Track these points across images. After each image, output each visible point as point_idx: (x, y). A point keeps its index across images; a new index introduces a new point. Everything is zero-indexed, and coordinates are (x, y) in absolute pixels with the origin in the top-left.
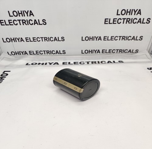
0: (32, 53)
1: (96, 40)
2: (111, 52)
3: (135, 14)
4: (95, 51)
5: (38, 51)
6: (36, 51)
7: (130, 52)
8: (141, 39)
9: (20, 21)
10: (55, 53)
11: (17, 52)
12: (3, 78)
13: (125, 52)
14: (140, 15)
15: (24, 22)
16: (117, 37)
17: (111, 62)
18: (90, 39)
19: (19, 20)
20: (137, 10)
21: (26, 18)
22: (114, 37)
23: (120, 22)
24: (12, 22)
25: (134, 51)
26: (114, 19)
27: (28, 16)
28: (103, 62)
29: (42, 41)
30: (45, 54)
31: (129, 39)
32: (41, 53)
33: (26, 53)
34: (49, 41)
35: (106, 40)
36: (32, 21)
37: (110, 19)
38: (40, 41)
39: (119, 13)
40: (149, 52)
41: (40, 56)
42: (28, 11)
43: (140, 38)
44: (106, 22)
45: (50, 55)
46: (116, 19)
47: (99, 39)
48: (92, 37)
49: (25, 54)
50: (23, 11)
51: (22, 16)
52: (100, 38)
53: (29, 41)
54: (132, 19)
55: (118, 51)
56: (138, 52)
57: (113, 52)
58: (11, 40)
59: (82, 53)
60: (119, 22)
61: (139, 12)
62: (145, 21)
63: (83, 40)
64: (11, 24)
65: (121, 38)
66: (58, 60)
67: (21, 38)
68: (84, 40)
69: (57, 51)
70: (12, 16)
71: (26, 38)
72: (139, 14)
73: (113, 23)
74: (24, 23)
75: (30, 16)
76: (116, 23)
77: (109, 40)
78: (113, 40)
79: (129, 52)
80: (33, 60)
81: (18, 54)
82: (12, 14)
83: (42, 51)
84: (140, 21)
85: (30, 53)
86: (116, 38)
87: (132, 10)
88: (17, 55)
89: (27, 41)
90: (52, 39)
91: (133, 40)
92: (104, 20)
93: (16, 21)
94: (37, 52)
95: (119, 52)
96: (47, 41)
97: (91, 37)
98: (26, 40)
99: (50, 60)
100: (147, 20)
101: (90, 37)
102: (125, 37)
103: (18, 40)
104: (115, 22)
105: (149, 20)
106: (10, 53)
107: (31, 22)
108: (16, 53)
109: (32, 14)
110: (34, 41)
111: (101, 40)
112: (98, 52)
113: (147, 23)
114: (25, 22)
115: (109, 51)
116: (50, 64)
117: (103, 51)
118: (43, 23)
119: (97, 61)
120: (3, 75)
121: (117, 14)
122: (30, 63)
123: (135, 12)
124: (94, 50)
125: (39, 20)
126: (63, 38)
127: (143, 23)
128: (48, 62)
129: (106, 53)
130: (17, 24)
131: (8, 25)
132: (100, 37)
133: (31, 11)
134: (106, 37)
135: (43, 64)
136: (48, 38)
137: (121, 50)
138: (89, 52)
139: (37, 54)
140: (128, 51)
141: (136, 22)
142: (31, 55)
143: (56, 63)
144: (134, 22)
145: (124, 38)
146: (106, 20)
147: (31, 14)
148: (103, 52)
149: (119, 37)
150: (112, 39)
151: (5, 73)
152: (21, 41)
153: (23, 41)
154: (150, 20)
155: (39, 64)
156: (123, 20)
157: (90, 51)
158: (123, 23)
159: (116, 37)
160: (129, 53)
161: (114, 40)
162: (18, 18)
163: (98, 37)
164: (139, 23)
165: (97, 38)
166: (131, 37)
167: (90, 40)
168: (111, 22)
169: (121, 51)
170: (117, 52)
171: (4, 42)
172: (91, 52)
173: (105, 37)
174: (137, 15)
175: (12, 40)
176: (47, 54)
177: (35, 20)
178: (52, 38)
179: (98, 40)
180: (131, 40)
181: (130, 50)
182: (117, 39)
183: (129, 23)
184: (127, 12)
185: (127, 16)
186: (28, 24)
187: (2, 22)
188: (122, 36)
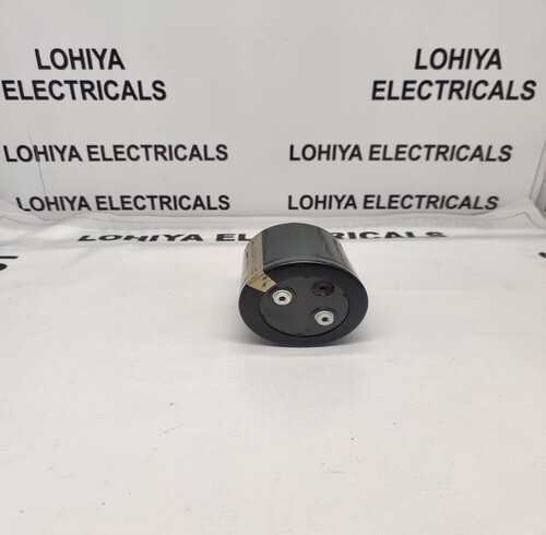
0: (107, 206)
1: (343, 158)
2: (398, 205)
3: (479, 67)
4: (339, 202)
5: (129, 197)
6: (122, 197)
7: (469, 205)
8: (504, 157)
9: (75, 85)
10: (189, 207)
11: (51, 200)
13: (448, 207)
14: (500, 67)
15: (88, 89)
16: (420, 148)
18: (319, 152)
19: (71, 83)
20: (487, 51)
21: (97, 74)
22: (407, 150)
23: (429, 95)
24: (43, 90)
25: (483, 202)
26: (406, 83)
27: (102, 67)
28: (368, 236)
29: (148, 159)
30: (153, 208)
31: (462, 155)
32: (140, 206)
33: (83, 203)
34: (171, 159)
35: (378, 159)
36: (116, 84)
37: (391, 83)
38: (138, 157)
39: (425, 61)
40: (537, 204)
41: (134, 217)
42: (104, 51)
43: (502, 151)
44: (378, 94)
45: (174, 211)
46: (414, 82)
47: (352, 155)
48: (329, 146)
49: (80, 207)
51: (84, 67)
52: (356, 153)
53: (98, 160)
54: (470, 82)
55: (425, 201)
56: (495, 206)
57: (406, 204)
58: (36, 153)
59: (290, 208)
60: (424, 94)
61: (495, 59)
62: (517, 90)
63: (295, 156)
65: (434, 151)
66: (198, 228)
67: (73, 148)
68: (298, 159)
70: (48, 68)
71: (89, 147)
72: (496, 66)
73: (404, 98)
74: (87, 94)
75: (110, 67)
76: (412, 98)
77: (391, 159)
78: (404, 159)
79: (463, 205)
80: (107, 228)
81: (53, 207)
82: (46, 61)
83: (143, 198)
84: (497, 90)
85: (98, 203)
86: (416, 153)
87: (470, 51)
88: (49, 209)
89: (91, 159)
90: (181, 153)
91: (476, 160)
92: (372, 84)
93: (60, 85)
94: (126, 200)
95: (427, 207)
96: (165, 159)
97: (324, 148)
98: (90, 153)
99: (170, 228)
100: (526, 88)
101: (320, 146)
102: (447, 147)
103: (62, 153)
104: (408, 94)
105: (529, 86)
106: (26, 204)
107: (112, 90)
108: (47, 204)
109: (119, 62)
110: (117, 159)
111: (361, 159)
112: (348, 204)
113: (523, 97)
114: (90, 91)
115: (391, 202)
116: (171, 238)
117: (366, 202)
118: (155, 95)
119: (345, 232)
121: (418, 67)
122: (96, 234)
123: (480, 58)
124: (336, 197)
125: (139, 83)
126: (221, 149)
127: (509, 98)
128: (161, 232)
129: (378, 207)
130: (62, 97)
131: (31, 98)
132: (357, 147)
133: (114, 52)
134: (380, 146)
135: (143, 239)
136: (170, 146)
137: (433, 199)
138: (317, 202)
139: (124, 208)
140: (459, 202)
141: (484, 95)
142: (102, 213)
143: (191, 236)
144: (479, 94)
145: (442, 152)
146: (379, 86)
147: (115, 59)
148: (368, 205)
149: (426, 150)
150: (400, 156)
152: (70, 160)
153: (76, 159)
154: (533, 88)
155: (129, 238)
156: (438, 85)
157: (321, 199)
158: (440, 97)
159: (415, 150)
160: (465, 208)
161: (408, 159)
162: (68, 74)
163: (349, 146)
164: (496, 98)
165: (344, 152)
166: (468, 148)
167: (319, 159)
168: (397, 91)
169: (434, 203)
170: (419, 207)
171: (9, 160)
172: (324, 202)
173: (375, 149)
174: (487, 67)
175: (38, 153)
176: (162, 208)
177: (127, 84)
178: (184, 148)
179: (350, 159)
180: (471, 159)
181: (467, 198)
182: (418, 157)
183: (460, 97)
184: (453, 58)
185: (453, 73)
186: (101, 98)
187: (8, 86)
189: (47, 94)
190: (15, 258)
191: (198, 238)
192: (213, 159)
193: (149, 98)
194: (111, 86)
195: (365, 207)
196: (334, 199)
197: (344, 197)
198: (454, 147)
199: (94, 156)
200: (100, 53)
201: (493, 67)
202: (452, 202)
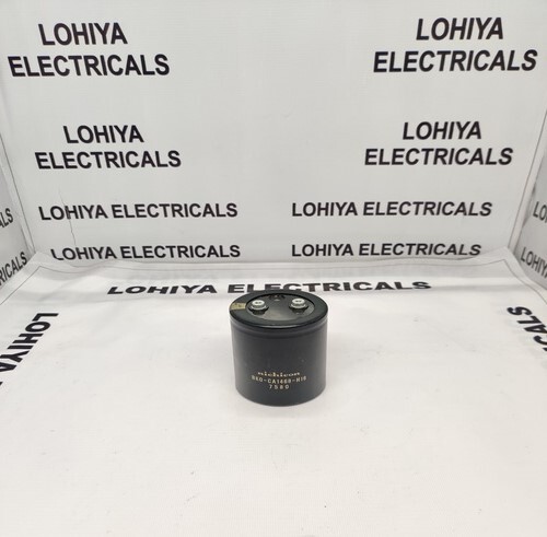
0: (131, 254)
1: (340, 214)
2: (391, 251)
3: (460, 137)
4: (338, 250)
5: (150, 247)
6: (144, 248)
7: (455, 252)
8: (485, 212)
9: (100, 156)
10: (204, 255)
11: (81, 251)
12: (34, 338)
13: (436, 253)
14: (479, 137)
15: (111, 158)
16: (409, 204)
17: (388, 287)
18: (318, 209)
19: (97, 154)
20: (468, 123)
21: (119, 147)
22: (398, 206)
23: (416, 161)
24: (72, 160)
25: (467, 250)
26: (395, 150)
27: (124, 141)
28: (362, 286)
29: (166, 215)
30: (172, 256)
31: (447, 211)
32: (161, 254)
33: (110, 254)
34: (187, 216)
35: (372, 214)
36: (136, 155)
37: (382, 151)
38: (157, 215)
40: (515, 253)
41: (155, 265)
42: (126, 127)
43: (483, 207)
44: (371, 160)
45: (190, 259)
46: (403, 150)
47: (348, 211)
48: (327, 204)
49: (107, 256)
51: (107, 141)
52: (352, 209)
53: (122, 217)
54: (453, 150)
55: (414, 248)
56: (478, 252)
57: (398, 251)
58: (67, 212)
59: (294, 255)
60: (412, 160)
62: (496, 157)
63: (297, 212)
64: (70, 164)
65: (422, 207)
66: (213, 277)
67: (99, 207)
68: (300, 215)
69: (212, 247)
70: (76, 142)
71: (113, 206)
72: (476, 136)
73: (394, 163)
74: (111, 163)
75: (131, 141)
76: (401, 163)
77: (383, 214)
78: (395, 214)
79: (449, 251)
80: (132, 278)
81: (83, 256)
82: (74, 136)
83: (163, 248)
84: (477, 157)
85: (123, 252)
86: (405, 208)
87: (453, 124)
88: (80, 258)
89: (115, 216)
90: (196, 210)
91: (460, 214)
92: (365, 152)
93: (87, 156)
94: (147, 250)
95: (417, 253)
96: (182, 216)
97: (323, 206)
98: (114, 212)
99: (188, 277)
100: (503, 155)
101: (319, 204)
102: (434, 204)
103: (89, 211)
104: (398, 160)
105: (507, 153)
106: (60, 255)
107: (133, 159)
108: (77, 254)
109: (139, 136)
110: (138, 216)
111: (356, 214)
112: (345, 252)
113: (501, 161)
114: (113, 160)
115: (384, 249)
116: (189, 290)
117: (361, 249)
118: (170, 163)
119: (341, 282)
120: (34, 327)
121: (406, 137)
122: (122, 288)
123: (462, 130)
124: (334, 246)
125: (157, 153)
126: (231, 207)
127: (488, 163)
128: (180, 283)
129: (372, 254)
130: (89, 165)
131: (62, 167)
132: (352, 204)
133: (134, 128)
134: (373, 203)
135: (164, 290)
136: (186, 205)
137: (422, 247)
138: (318, 250)
139: (146, 257)
140: (445, 249)
141: (466, 161)
142: (126, 261)
143: (206, 287)
144: (461, 160)
145: (430, 207)
146: (371, 153)
147: (135, 134)
148: (364, 252)
149: (415, 206)
150: (392, 211)
151: (42, 319)
152: (97, 217)
153: (103, 217)
154: (510, 154)
155: (152, 289)
156: (424, 153)
157: (321, 247)
159: (405, 206)
160: (451, 254)
161: (399, 214)
162: (94, 146)
163: (345, 204)
164: (477, 163)
165: (341, 209)
166: (452, 204)
167: (319, 214)
168: (388, 157)
169: (423, 250)
170: (409, 253)
171: (43, 218)
172: (324, 250)
173: (369, 206)
174: (468, 137)
175: (69, 213)
176: (180, 256)
177: (146, 154)
178: (199, 206)
179: (347, 214)
180: (455, 214)
181: (453, 246)
182: (408, 212)
183: (444, 163)
184: (437, 130)
185: (438, 142)
186: (123, 166)
187: (41, 157)
188: (425, 201)
189: (76, 163)
190: (55, 315)
191: (212, 289)
192: (224, 216)
193: (166, 166)
194: (132, 156)
195: (361, 254)
196: (333, 248)
197: (341, 246)
198: (440, 203)
199: (118, 214)
200: (121, 129)
201: (474, 137)
202: (440, 249)
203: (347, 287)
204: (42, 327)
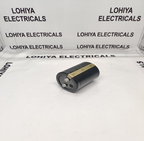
0: (32, 48)
1: (91, 36)
2: (105, 47)
3: (126, 12)
4: (90, 47)
5: (37, 45)
6: (36, 46)
7: (122, 47)
8: (132, 35)
9: (22, 18)
10: (52, 48)
11: (18, 46)
12: (6, 69)
14: (132, 13)
15: (26, 18)
16: (110, 33)
17: (104, 56)
18: (85, 34)
19: (21, 17)
20: (129, 8)
21: (28, 15)
22: (107, 34)
23: (113, 20)
24: (14, 19)
25: (126, 47)
26: (107, 16)
27: (29, 13)
28: (96, 56)
29: (42, 36)
30: (44, 48)
31: (121, 35)
32: (40, 48)
33: (26, 47)
34: (48, 36)
35: (100, 36)
36: (33, 17)
37: (104, 16)
38: (39, 36)
39: (112, 11)
40: (139, 48)
41: (39, 50)
42: (30, 8)
43: (131, 34)
44: (100, 19)
45: (49, 49)
46: (110, 16)
47: (93, 35)
48: (87, 33)
49: (26, 48)
50: (25, 8)
51: (24, 13)
52: (94, 34)
53: (29, 36)
54: (124, 16)
55: (111, 46)
56: (129, 47)
57: (106, 47)
59: (78, 48)
60: (112, 19)
61: (131, 10)
62: (136, 19)
63: (79, 35)
64: (14, 20)
65: (114, 34)
66: (55, 54)
67: (23, 33)
68: (80, 36)
69: (55, 46)
70: (15, 13)
71: (27, 33)
72: (131, 12)
73: (107, 20)
75: (31, 13)
76: (109, 21)
77: (103, 36)
79: (121, 47)
80: (32, 54)
81: (19, 48)
82: (15, 11)
83: (41, 46)
84: (131, 19)
85: (30, 47)
86: (109, 34)
87: (124, 8)
88: (18, 49)
89: (28, 36)
90: (50, 35)
91: (125, 36)
92: (99, 17)
93: (19, 17)
94: (37, 46)
95: (112, 48)
96: (46, 36)
98: (27, 35)
99: (48, 54)
100: (138, 18)
101: (85, 33)
102: (117, 33)
103: (20, 35)
104: (108, 19)
105: (139, 17)
106: (12, 47)
107: (32, 19)
108: (17, 47)
109: (33, 11)
110: (34, 36)
111: (95, 36)
112: (92, 47)
113: (137, 20)
114: (26, 19)
115: (103, 46)
116: (49, 57)
118: (43, 20)
119: (91, 55)
120: (6, 66)
121: (111, 12)
122: (30, 56)
123: (127, 10)
124: (89, 45)
125: (39, 17)
126: (60, 34)
127: (134, 20)
128: (46, 55)
129: (99, 48)
130: (19, 20)
131: (11, 21)
132: (94, 33)
133: (32, 9)
134: (100, 33)
135: (42, 57)
136: (47, 33)
137: (113, 46)
138: (84, 47)
139: (36, 48)
140: (120, 47)
141: (127, 20)
142: (31, 50)
143: (53, 56)
144: (126, 19)
145: (116, 34)
146: (100, 17)
147: (32, 11)
148: (97, 47)
149: (112, 34)
150: (105, 35)
151: (8, 64)
152: (22, 36)
153: (24, 36)
155: (38, 57)
156: (116, 17)
157: (85, 46)
158: (116, 20)
160: (121, 48)
161: (107, 36)
162: (20, 15)
163: (92, 33)
164: (130, 20)
165: (91, 34)
166: (123, 33)
167: (85, 36)
168: (105, 19)
169: (113, 47)
170: (110, 48)
171: (7, 37)
172: (86, 47)
173: (99, 34)
174: (128, 13)
175: (14, 35)
176: (46, 48)
177: (36, 17)
178: (51, 33)
179: (93, 36)
180: (123, 36)
182: (110, 36)
183: (121, 20)
184: (120, 10)
185: (120, 14)
186: (29, 21)
187: (5, 18)
188: (115, 32)
189: (15, 20)
190: (12, 63)
191: (55, 57)
192: (58, 36)
193: (42, 21)
194: (31, 18)
195: (96, 48)
197: (91, 45)
198: (119, 33)
200: (28, 9)
201: (130, 13)
202: (118, 47)
203: (92, 56)
204: (8, 66)
